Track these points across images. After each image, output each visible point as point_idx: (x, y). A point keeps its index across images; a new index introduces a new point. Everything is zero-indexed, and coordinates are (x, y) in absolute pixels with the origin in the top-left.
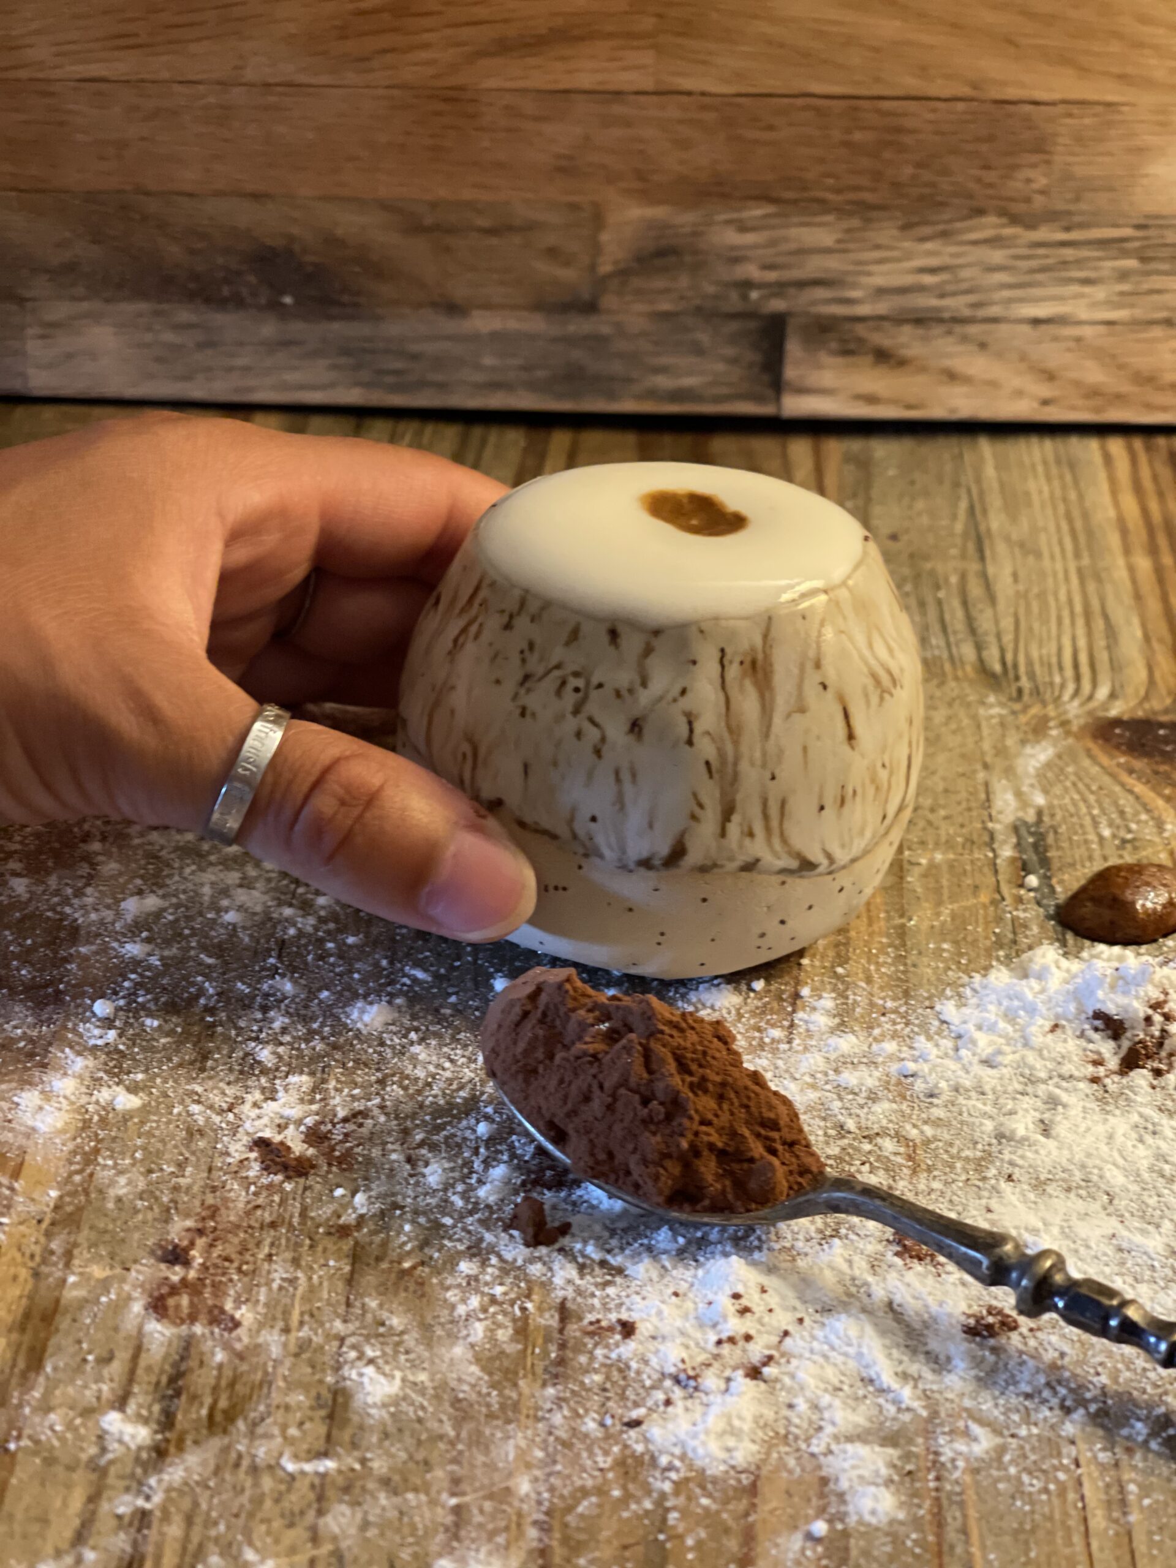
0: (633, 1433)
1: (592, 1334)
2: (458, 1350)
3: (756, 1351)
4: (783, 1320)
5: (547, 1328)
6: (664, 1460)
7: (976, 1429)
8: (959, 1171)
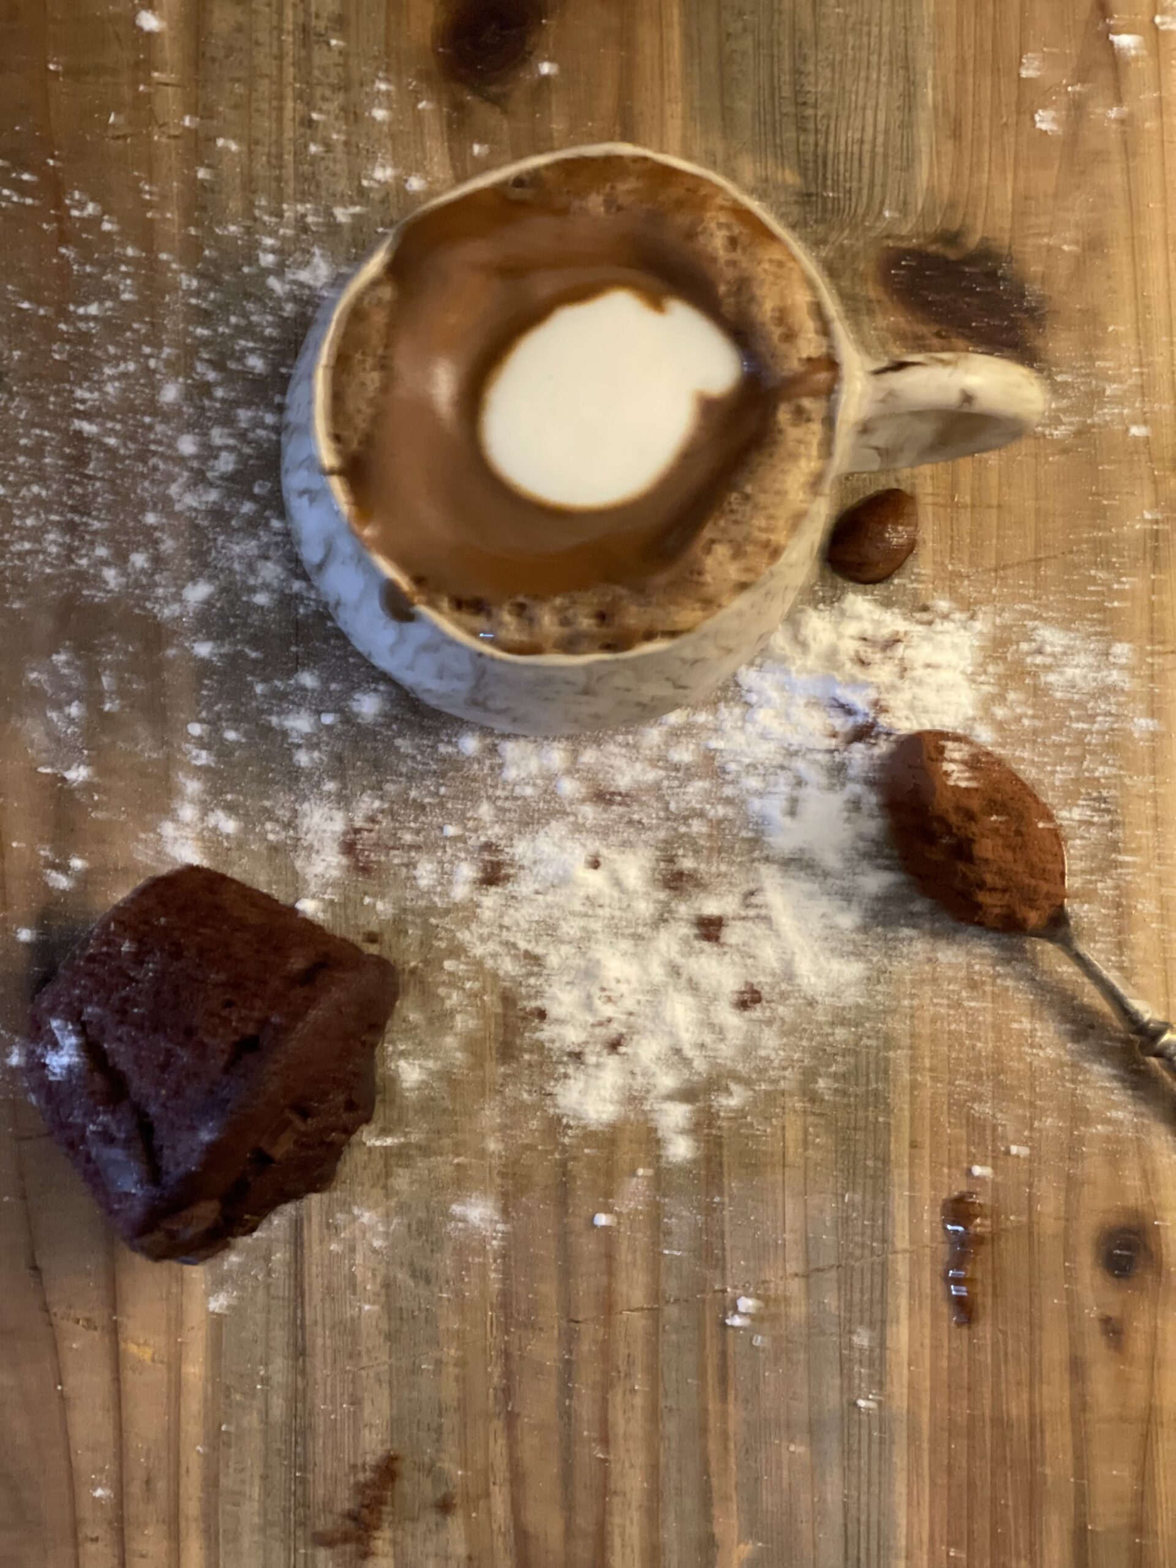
0: (548, 1102)
1: (524, 1019)
2: (450, 1041)
3: (615, 1029)
4: (629, 1003)
5: (496, 1015)
6: (565, 1121)
7: (733, 1087)
8: (736, 851)
